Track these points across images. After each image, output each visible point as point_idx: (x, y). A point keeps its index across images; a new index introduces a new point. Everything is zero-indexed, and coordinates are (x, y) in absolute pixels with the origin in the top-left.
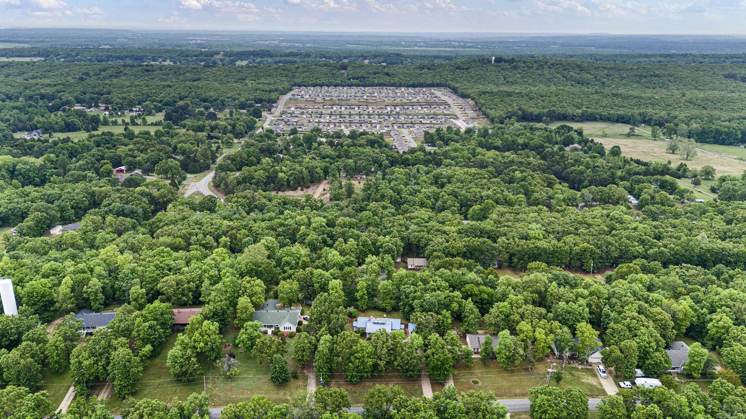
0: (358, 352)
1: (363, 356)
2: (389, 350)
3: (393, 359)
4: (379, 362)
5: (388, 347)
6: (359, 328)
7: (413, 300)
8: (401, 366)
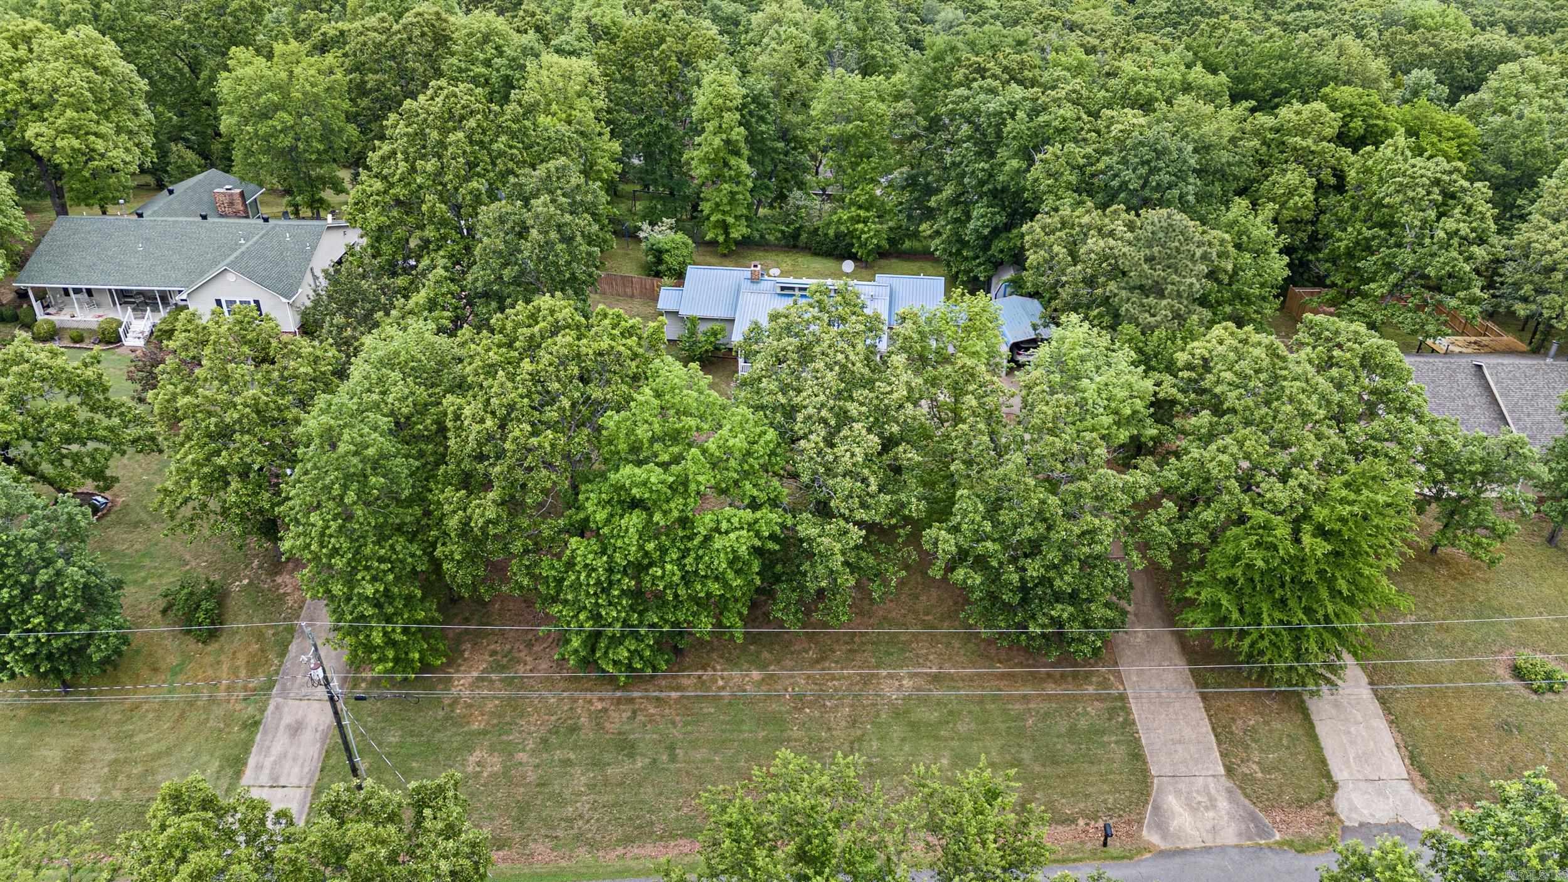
0: (637, 455)
1: (681, 486)
2: (889, 443)
3: (916, 507)
4: (808, 528)
5: (880, 415)
6: (694, 321)
7: (1027, 155)
8: (981, 562)
